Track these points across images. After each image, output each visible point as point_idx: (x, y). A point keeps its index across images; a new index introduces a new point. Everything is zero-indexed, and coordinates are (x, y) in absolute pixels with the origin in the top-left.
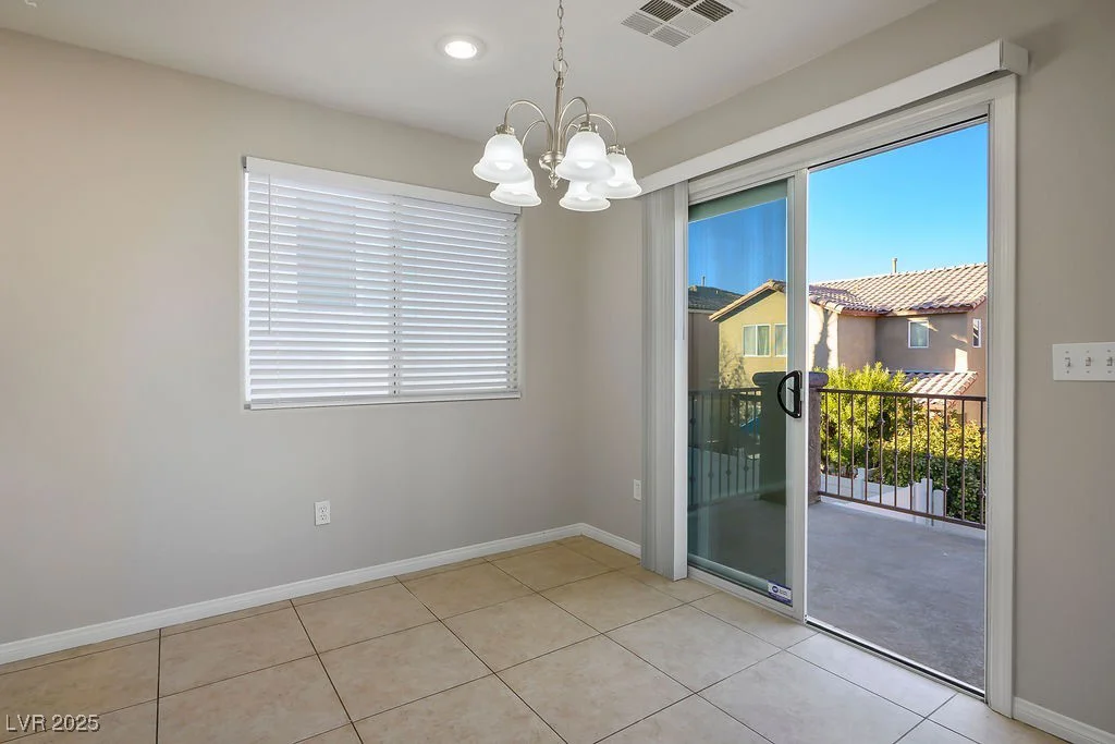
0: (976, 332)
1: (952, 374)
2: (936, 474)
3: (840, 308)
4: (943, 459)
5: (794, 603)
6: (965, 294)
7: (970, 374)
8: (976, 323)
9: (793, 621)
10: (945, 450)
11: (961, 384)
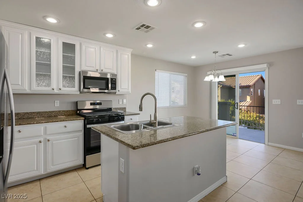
0: (252, 92)
1: (246, 101)
2: (246, 123)
3: (221, 86)
4: (247, 121)
5: (237, 136)
6: (249, 83)
7: (251, 101)
8: (252, 90)
9: (237, 138)
10: (247, 118)
11: (249, 104)
